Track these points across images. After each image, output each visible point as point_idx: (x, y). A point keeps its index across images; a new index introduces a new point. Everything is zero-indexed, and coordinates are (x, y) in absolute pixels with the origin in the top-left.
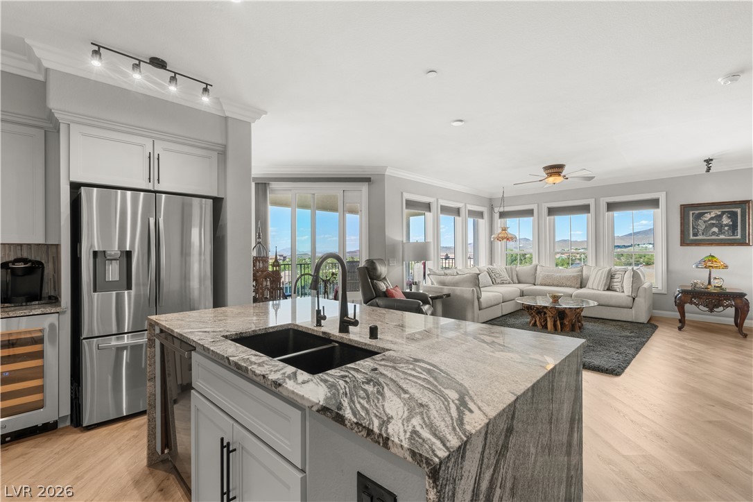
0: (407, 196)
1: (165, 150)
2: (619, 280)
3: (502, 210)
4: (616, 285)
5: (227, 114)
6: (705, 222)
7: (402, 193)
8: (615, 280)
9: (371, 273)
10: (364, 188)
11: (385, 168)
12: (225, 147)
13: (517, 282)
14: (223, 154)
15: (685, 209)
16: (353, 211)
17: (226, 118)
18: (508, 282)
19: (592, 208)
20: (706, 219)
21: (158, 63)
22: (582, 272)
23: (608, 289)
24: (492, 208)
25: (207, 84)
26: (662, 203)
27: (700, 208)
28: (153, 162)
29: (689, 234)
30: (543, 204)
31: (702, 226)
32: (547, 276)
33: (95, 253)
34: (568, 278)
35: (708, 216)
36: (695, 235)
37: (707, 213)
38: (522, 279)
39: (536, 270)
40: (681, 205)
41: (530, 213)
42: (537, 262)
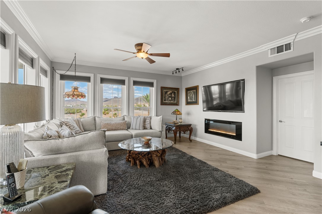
2: (148, 123)
3: (63, 72)
4: (148, 126)
6: (168, 95)
8: (146, 123)
13: (84, 131)
15: (162, 88)
18: (79, 132)
19: (126, 82)
20: (168, 94)
22: (124, 119)
23: (144, 129)
24: (53, 70)
26: (155, 85)
27: (167, 89)
29: (163, 100)
30: (98, 75)
31: (167, 97)
32: (108, 124)
34: (120, 124)
35: (169, 93)
36: (165, 101)
37: (168, 91)
38: (86, 128)
39: (95, 120)
40: (161, 87)
41: (88, 79)
42: (93, 115)
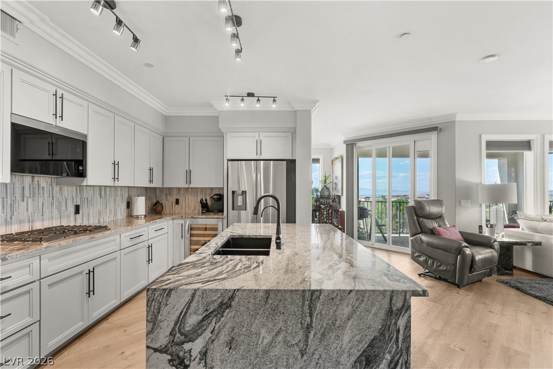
0: (486, 137)
1: (265, 137)
5: (296, 109)
7: (480, 136)
9: (418, 212)
10: (433, 136)
11: (454, 115)
12: (295, 128)
14: (294, 133)
16: (424, 155)
17: (296, 111)
21: (250, 95)
25: (274, 97)
28: (259, 144)
33: (233, 192)
